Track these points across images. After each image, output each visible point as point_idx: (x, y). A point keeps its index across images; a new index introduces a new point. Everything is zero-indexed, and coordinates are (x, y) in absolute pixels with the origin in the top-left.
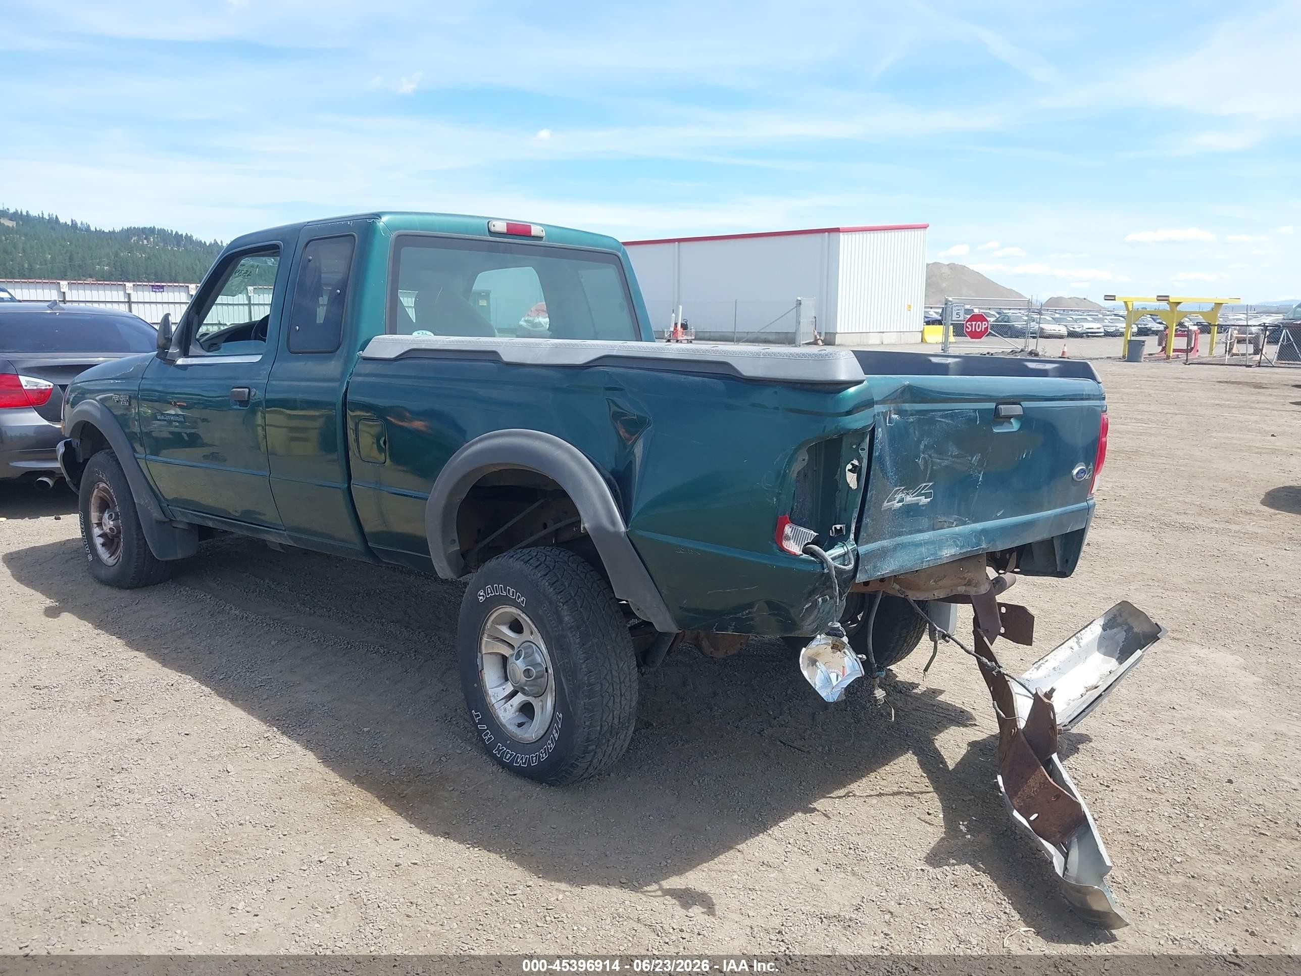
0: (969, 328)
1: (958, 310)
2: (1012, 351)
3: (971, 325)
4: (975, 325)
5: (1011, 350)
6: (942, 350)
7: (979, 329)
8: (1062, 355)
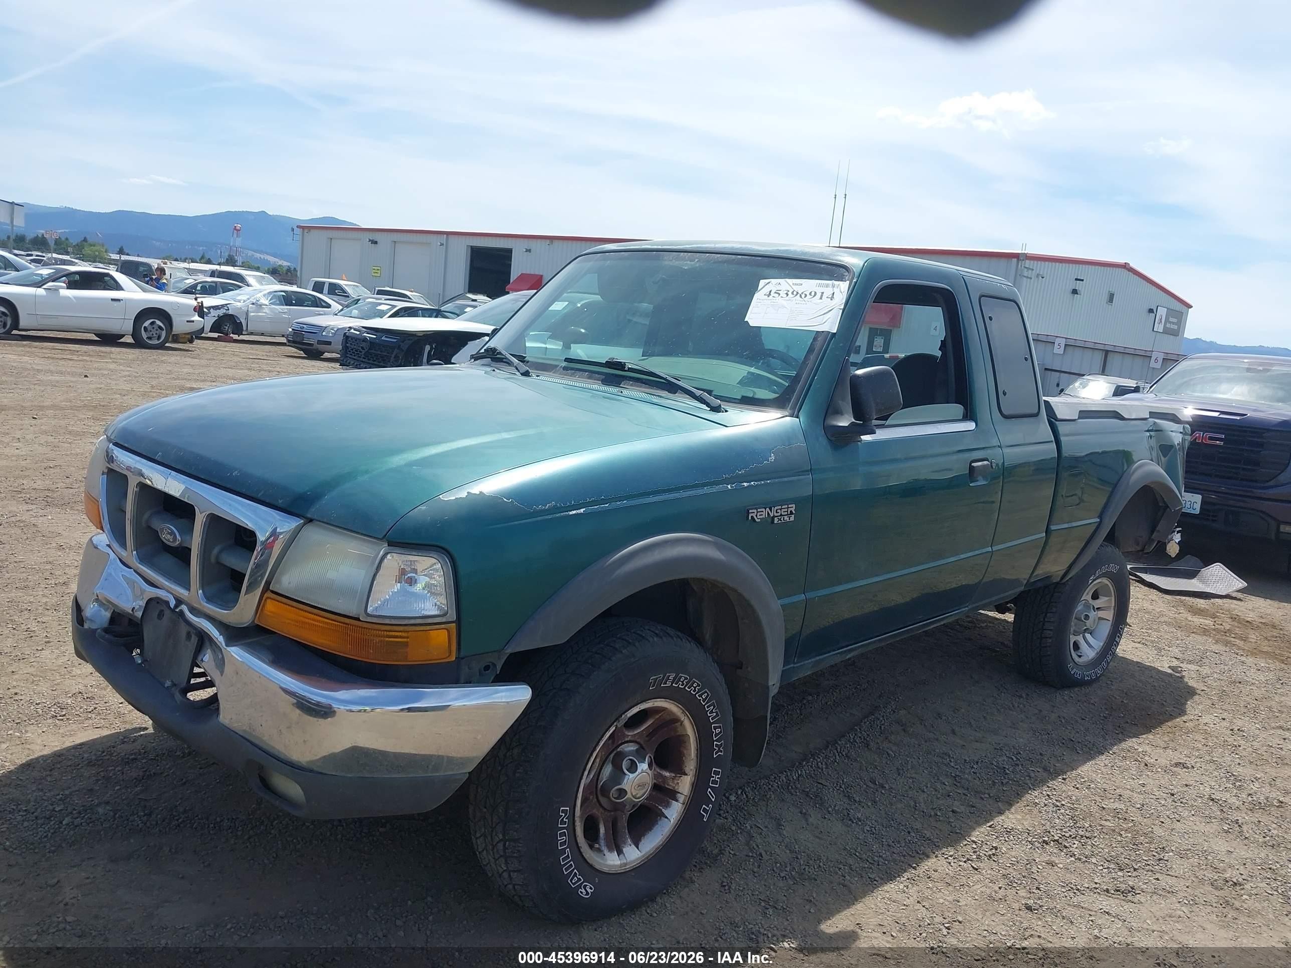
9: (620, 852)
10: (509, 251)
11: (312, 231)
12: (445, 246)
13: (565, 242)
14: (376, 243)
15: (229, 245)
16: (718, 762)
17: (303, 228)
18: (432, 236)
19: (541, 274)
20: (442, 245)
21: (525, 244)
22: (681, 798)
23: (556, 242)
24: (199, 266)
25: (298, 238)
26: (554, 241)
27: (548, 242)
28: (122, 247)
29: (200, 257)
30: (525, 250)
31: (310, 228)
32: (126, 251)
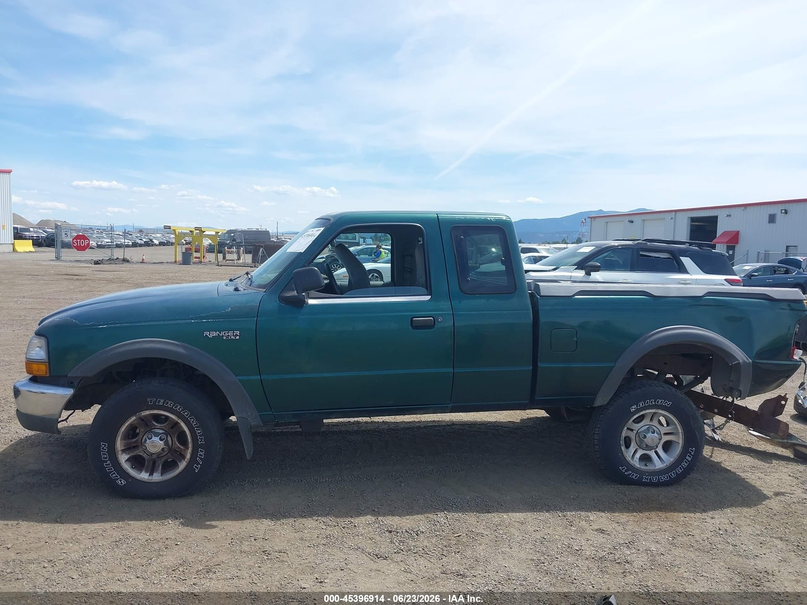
0: (75, 244)
1: (66, 231)
2: (110, 259)
3: (77, 242)
4: (80, 242)
5: (108, 258)
6: (56, 258)
7: (82, 244)
8: (142, 261)
9: (151, 474)
10: (716, 217)
11: (596, 219)
12: (674, 219)
13: (756, 207)
14: (632, 222)
15: (579, 232)
16: (201, 446)
17: (591, 218)
18: (666, 214)
19: (738, 230)
20: (672, 218)
21: (727, 211)
22: (186, 460)
23: (749, 208)
24: (561, 246)
25: (588, 224)
26: (747, 207)
27: (743, 208)
28: (520, 239)
29: (562, 240)
30: (726, 216)
31: (595, 218)
32: (522, 241)
